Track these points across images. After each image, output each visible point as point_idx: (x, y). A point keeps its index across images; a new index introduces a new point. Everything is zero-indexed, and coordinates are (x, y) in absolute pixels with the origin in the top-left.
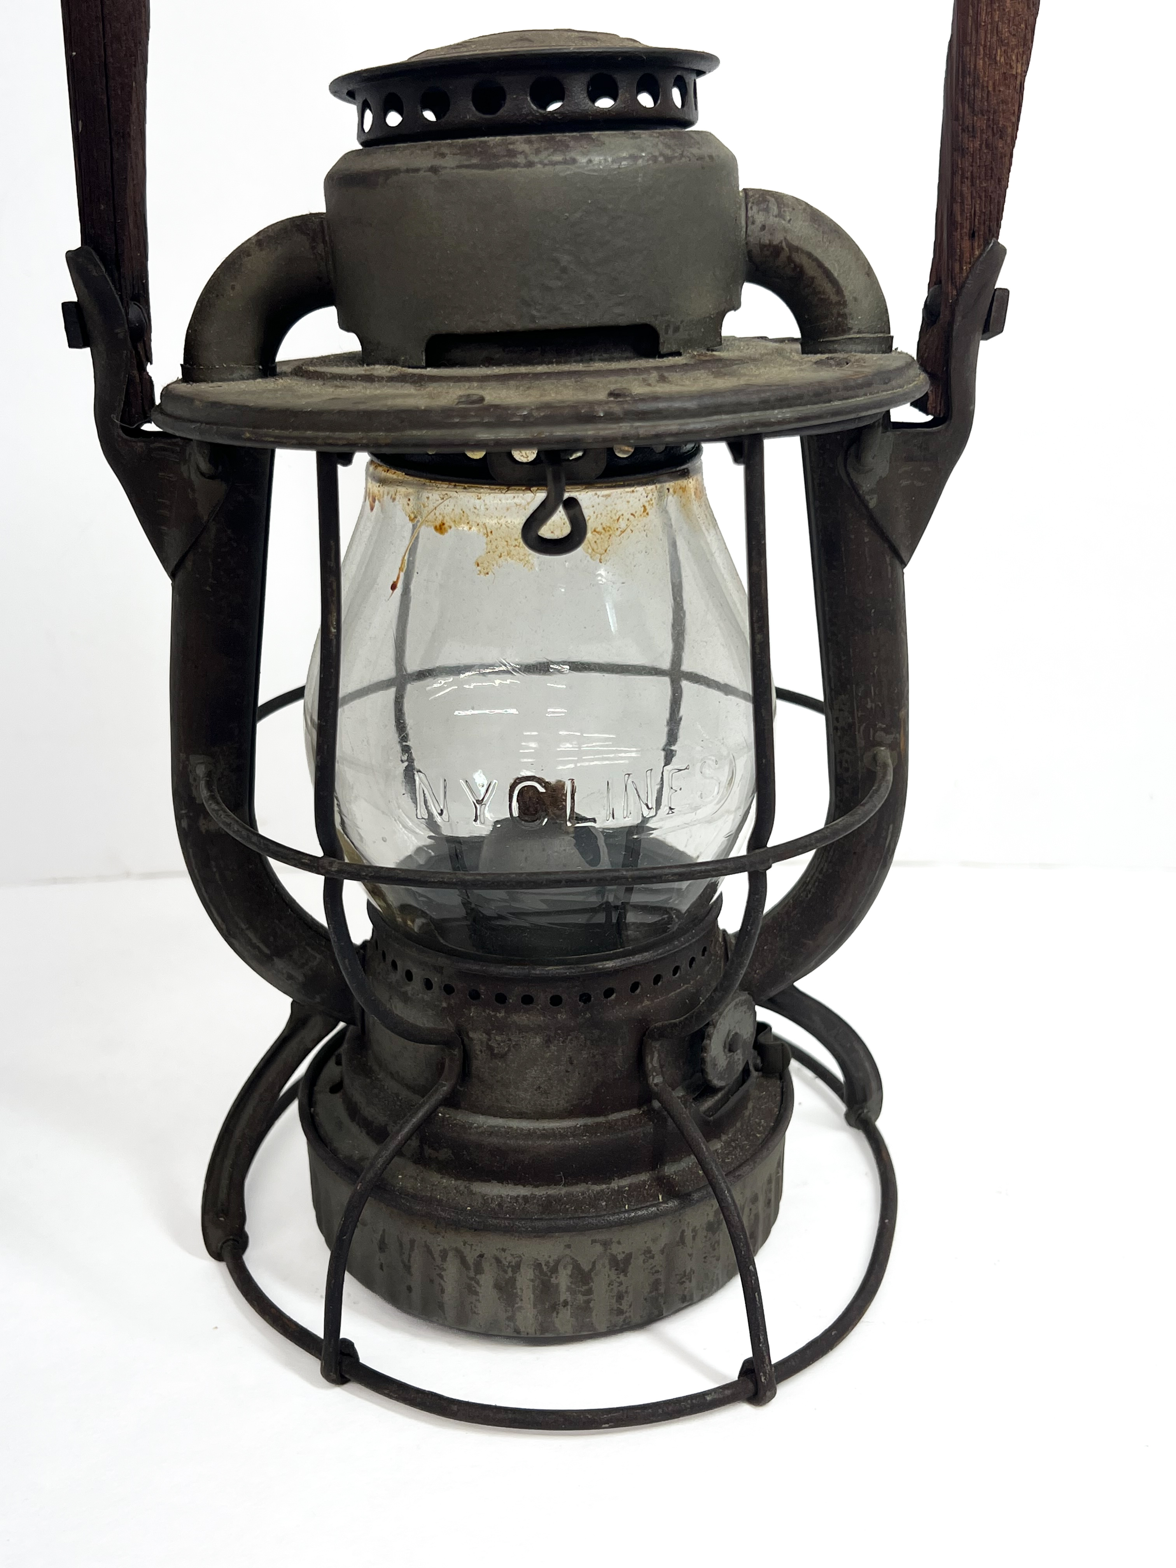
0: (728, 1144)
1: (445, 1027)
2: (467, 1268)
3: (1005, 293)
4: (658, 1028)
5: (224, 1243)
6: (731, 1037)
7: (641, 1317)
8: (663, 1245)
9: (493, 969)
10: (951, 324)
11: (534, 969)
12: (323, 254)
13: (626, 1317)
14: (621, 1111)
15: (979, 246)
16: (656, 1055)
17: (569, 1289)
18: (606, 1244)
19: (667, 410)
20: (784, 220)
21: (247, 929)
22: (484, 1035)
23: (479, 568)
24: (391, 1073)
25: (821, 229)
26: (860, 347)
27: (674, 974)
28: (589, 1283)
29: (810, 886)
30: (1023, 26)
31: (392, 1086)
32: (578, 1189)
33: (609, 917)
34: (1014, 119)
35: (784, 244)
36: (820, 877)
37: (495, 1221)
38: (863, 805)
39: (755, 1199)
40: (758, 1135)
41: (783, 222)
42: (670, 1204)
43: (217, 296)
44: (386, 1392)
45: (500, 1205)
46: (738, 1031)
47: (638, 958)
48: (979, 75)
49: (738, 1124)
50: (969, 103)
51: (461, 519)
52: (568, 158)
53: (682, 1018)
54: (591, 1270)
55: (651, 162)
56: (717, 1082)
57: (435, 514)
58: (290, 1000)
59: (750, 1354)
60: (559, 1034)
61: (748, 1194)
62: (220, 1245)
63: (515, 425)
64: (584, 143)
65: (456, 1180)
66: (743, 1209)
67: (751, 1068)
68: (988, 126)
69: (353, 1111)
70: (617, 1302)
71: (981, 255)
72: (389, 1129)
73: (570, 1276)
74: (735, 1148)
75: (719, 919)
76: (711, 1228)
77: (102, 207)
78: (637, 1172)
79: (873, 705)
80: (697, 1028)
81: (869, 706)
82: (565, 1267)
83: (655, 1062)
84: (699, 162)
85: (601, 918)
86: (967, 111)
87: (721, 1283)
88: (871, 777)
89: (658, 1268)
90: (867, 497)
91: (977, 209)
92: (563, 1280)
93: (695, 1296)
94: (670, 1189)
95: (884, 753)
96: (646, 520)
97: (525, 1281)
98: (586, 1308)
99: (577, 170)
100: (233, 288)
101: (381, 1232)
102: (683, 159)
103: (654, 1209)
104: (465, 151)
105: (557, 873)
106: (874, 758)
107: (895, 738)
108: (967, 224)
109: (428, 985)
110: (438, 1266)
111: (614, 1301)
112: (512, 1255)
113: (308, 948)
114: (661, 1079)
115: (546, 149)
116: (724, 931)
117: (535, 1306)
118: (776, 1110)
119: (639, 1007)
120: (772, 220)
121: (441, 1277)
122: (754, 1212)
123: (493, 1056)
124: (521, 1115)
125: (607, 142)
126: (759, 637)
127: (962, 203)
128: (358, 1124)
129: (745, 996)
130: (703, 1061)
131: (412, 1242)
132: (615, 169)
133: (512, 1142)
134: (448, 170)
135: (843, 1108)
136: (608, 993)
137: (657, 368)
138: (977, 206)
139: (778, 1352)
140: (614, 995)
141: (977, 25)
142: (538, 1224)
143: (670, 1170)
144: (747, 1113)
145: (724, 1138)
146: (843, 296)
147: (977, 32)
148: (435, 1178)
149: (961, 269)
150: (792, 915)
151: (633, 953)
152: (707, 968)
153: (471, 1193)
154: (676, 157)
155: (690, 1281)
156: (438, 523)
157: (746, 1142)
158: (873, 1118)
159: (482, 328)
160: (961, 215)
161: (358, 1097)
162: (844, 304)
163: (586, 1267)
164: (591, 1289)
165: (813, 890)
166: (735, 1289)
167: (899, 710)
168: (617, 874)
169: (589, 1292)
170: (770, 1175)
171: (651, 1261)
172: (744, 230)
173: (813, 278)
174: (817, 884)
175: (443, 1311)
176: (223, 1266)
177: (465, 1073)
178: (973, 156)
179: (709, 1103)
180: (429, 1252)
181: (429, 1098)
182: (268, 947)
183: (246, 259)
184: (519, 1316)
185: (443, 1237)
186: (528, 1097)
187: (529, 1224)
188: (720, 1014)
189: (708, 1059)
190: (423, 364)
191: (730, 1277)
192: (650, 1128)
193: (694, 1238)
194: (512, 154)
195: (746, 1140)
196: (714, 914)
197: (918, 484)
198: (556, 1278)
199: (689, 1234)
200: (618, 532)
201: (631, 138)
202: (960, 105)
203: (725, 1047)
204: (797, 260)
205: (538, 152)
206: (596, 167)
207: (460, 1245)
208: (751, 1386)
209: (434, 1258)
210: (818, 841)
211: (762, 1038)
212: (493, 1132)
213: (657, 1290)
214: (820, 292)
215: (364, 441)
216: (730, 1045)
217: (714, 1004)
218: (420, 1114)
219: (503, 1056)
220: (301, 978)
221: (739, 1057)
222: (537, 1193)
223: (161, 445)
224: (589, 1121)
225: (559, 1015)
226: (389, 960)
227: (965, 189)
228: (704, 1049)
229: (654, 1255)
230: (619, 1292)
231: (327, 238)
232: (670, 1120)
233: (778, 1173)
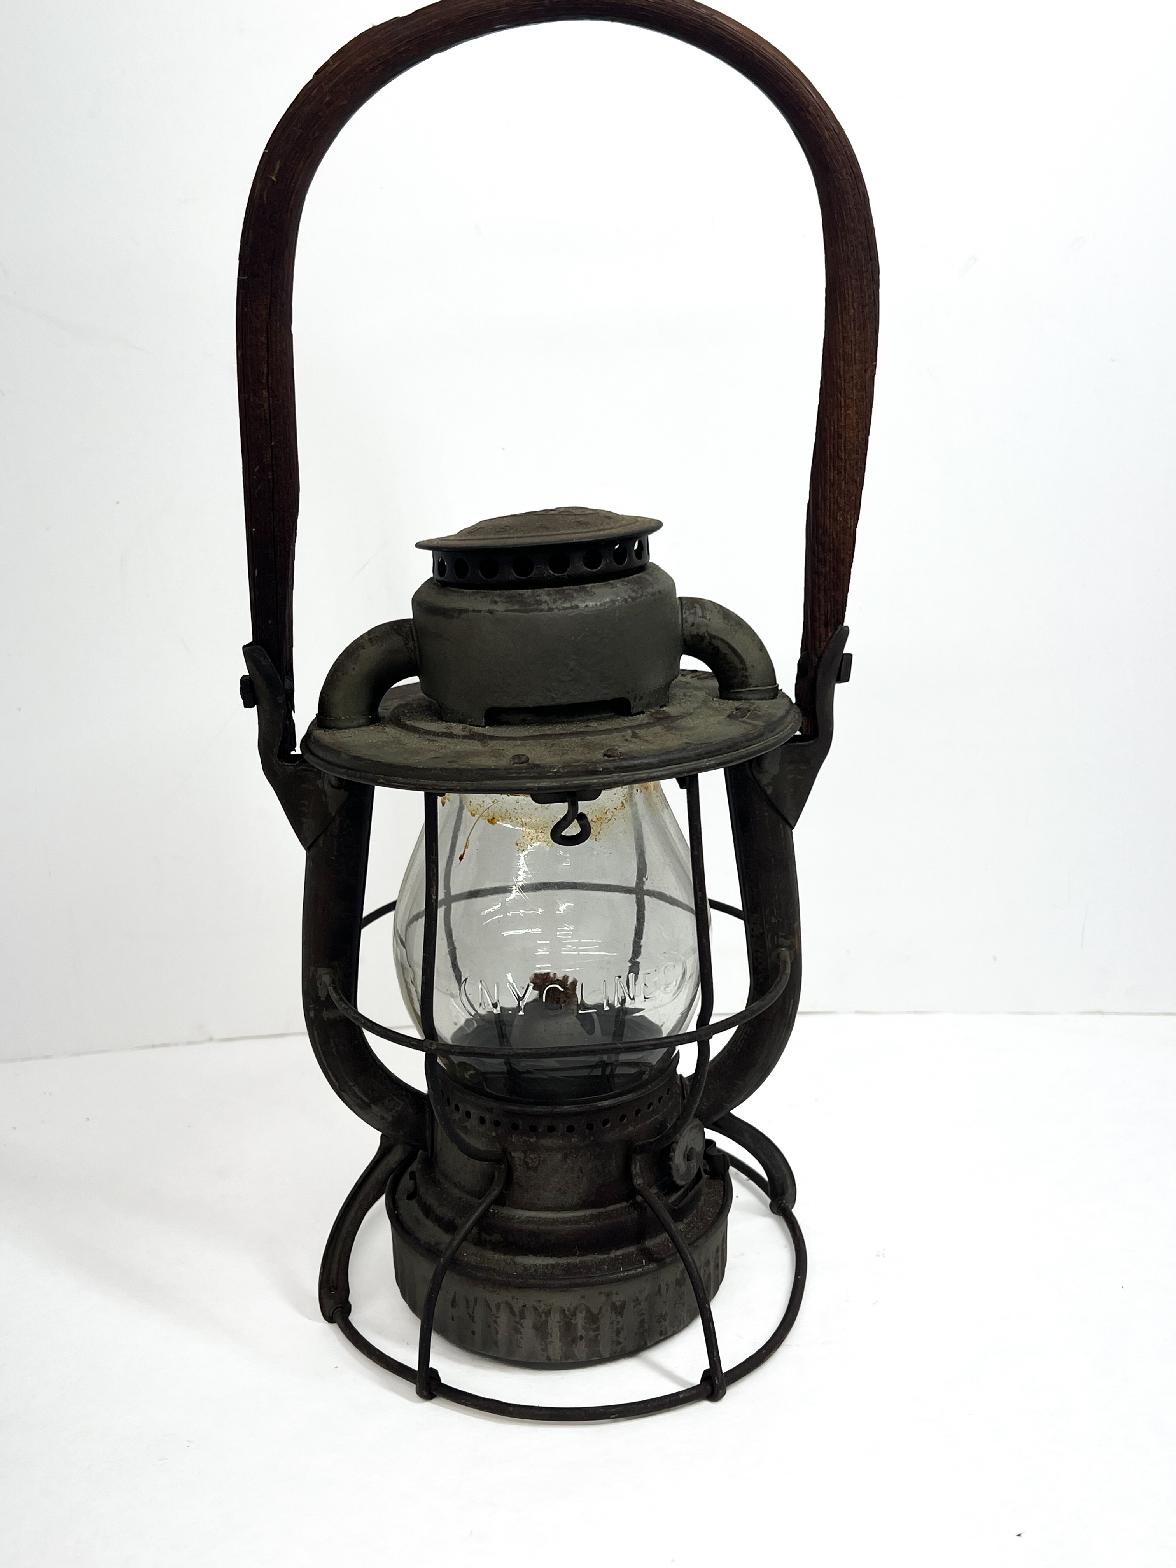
0: (688, 1225)
1: (495, 1149)
2: (514, 1315)
3: (850, 656)
4: (640, 1146)
5: (335, 1310)
6: (688, 1150)
7: (633, 1346)
8: (647, 1295)
9: (528, 1109)
10: (815, 678)
11: (556, 1108)
12: (413, 648)
13: (623, 1346)
14: (615, 1204)
15: (831, 631)
16: (638, 1164)
17: (584, 1327)
18: (608, 1295)
19: (640, 765)
20: (706, 619)
21: (354, 1086)
22: (522, 1154)
23: (518, 847)
24: (454, 1183)
25: (730, 624)
26: (757, 696)
27: (649, 1108)
28: (597, 1323)
29: (739, 1043)
30: (853, 498)
31: (456, 1192)
32: (589, 1258)
33: (604, 1071)
34: (850, 553)
35: (706, 634)
36: (746, 1037)
37: (534, 1281)
38: (770, 993)
39: (708, 1263)
40: (709, 1219)
41: (706, 621)
42: (651, 1266)
43: (343, 674)
44: (463, 1401)
45: (535, 1270)
46: (693, 1146)
47: (625, 1098)
48: (826, 528)
49: (695, 1212)
50: (821, 545)
51: (505, 815)
52: (573, 605)
53: (655, 1139)
54: (599, 1314)
55: (624, 603)
56: (680, 1182)
57: (488, 812)
58: (380, 1134)
59: (708, 1367)
60: (572, 1152)
61: (703, 1258)
62: (332, 1311)
63: (549, 777)
64: (582, 594)
65: (504, 1255)
66: (700, 1269)
67: (702, 1172)
68: (834, 559)
69: (428, 1211)
70: (616, 1335)
71: (832, 636)
72: (456, 1222)
73: (585, 1318)
74: (693, 1227)
75: (677, 1068)
76: (679, 1283)
77: (270, 622)
78: (628, 1245)
79: (776, 921)
80: (666, 1145)
81: (773, 921)
82: (581, 1313)
83: (638, 1170)
84: (652, 598)
85: (598, 1072)
86: (820, 549)
87: (686, 1323)
88: (776, 969)
89: (643, 1311)
90: (766, 788)
91: (829, 609)
92: (580, 1320)
93: (668, 1330)
94: (650, 1256)
95: (785, 953)
96: (624, 811)
97: (554, 1323)
98: (595, 1341)
99: (579, 612)
100: (354, 669)
101: (453, 1294)
102: (643, 598)
103: (641, 1269)
104: (510, 600)
105: (577, 1046)
106: (778, 955)
107: (792, 942)
108: (823, 618)
109: (482, 1121)
110: (494, 1315)
111: (614, 1335)
112: (545, 1305)
113: (395, 1098)
114: (642, 1181)
115: (560, 599)
116: (681, 1076)
117: (561, 1340)
118: (720, 1201)
119: (626, 1132)
120: (699, 620)
121: (496, 1322)
122: (707, 1273)
123: (529, 1168)
124: (548, 1209)
125: (596, 592)
126: (699, 894)
127: (819, 605)
128: (432, 1220)
129: (697, 1121)
130: (670, 1167)
131: (476, 1300)
132: (602, 610)
133: (543, 1227)
134: (499, 613)
135: (769, 1201)
136: (605, 1122)
137: (630, 727)
138: (829, 606)
139: (727, 1364)
140: (609, 1124)
141: (825, 499)
142: (562, 1282)
143: (650, 1243)
144: (700, 1204)
145: (685, 1221)
146: (745, 665)
147: (825, 503)
148: (490, 1254)
149: (820, 645)
150: (727, 1063)
151: (621, 1095)
152: (670, 1103)
153: (515, 1263)
154: (638, 597)
155: (665, 1321)
156: (490, 818)
157: (700, 1224)
158: (790, 1207)
159: (521, 704)
160: (819, 612)
161: (431, 1201)
162: (746, 669)
163: (595, 1312)
164: (598, 1327)
165: (741, 1046)
166: (698, 1326)
167: (794, 923)
168: (614, 1046)
169: (598, 1329)
170: (718, 1246)
171: (639, 1306)
172: (681, 626)
173: (725, 654)
174: (743, 1041)
175: (497, 1347)
176: (335, 1326)
177: (509, 1181)
178: (825, 577)
179: (675, 1197)
180: (488, 1306)
181: (486, 1198)
182: (367, 1097)
183: (362, 651)
184: (550, 1348)
185: (498, 1294)
186: (553, 1196)
187: (557, 1282)
188: (681, 1135)
189: (673, 1166)
190: (483, 724)
191: (692, 1319)
192: (635, 1215)
193: (667, 1289)
194: (539, 603)
195: (700, 1222)
196: (674, 1066)
197: (799, 777)
198: (575, 1319)
199: (663, 1287)
200: (607, 821)
201: (611, 588)
202: (816, 546)
203: (684, 1158)
204: (715, 644)
205: (555, 601)
206: (590, 609)
207: (509, 1299)
208: (709, 1387)
209: (491, 1310)
210: (742, 1019)
211: (709, 1151)
212: (529, 1221)
213: (643, 1327)
214: (731, 663)
215: (458, 788)
216: (688, 1156)
217: (677, 1128)
218: (480, 1210)
219: (535, 1169)
220: (390, 1119)
221: (694, 1165)
222: (560, 1262)
223: (305, 767)
224: (594, 1211)
225: (573, 1139)
226: (453, 1104)
227: (821, 597)
228: (670, 1159)
229: (641, 1302)
230: (617, 1329)
231: (415, 638)
232: (649, 1209)
233: (723, 1246)
